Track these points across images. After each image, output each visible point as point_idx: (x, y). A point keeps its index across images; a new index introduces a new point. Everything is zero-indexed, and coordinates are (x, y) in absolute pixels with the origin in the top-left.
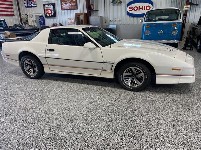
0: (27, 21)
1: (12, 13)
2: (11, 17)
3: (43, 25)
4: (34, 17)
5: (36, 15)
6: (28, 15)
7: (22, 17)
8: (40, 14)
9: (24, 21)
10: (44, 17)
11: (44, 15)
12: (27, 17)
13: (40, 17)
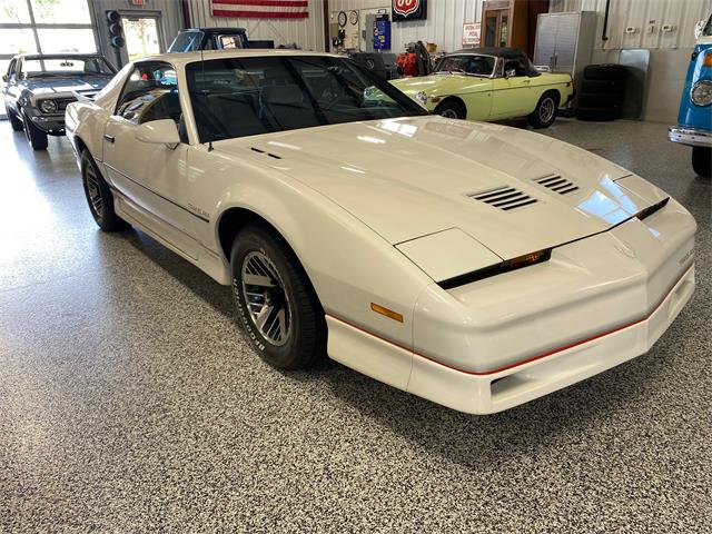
0: (342, 36)
1: (302, 10)
2: (296, 23)
3: (383, 48)
4: (363, 20)
5: (369, 12)
6: (348, 14)
7: (331, 22)
8: (380, 8)
9: (334, 34)
10: (391, 19)
11: (389, 11)
12: (342, 22)
13: (378, 20)
